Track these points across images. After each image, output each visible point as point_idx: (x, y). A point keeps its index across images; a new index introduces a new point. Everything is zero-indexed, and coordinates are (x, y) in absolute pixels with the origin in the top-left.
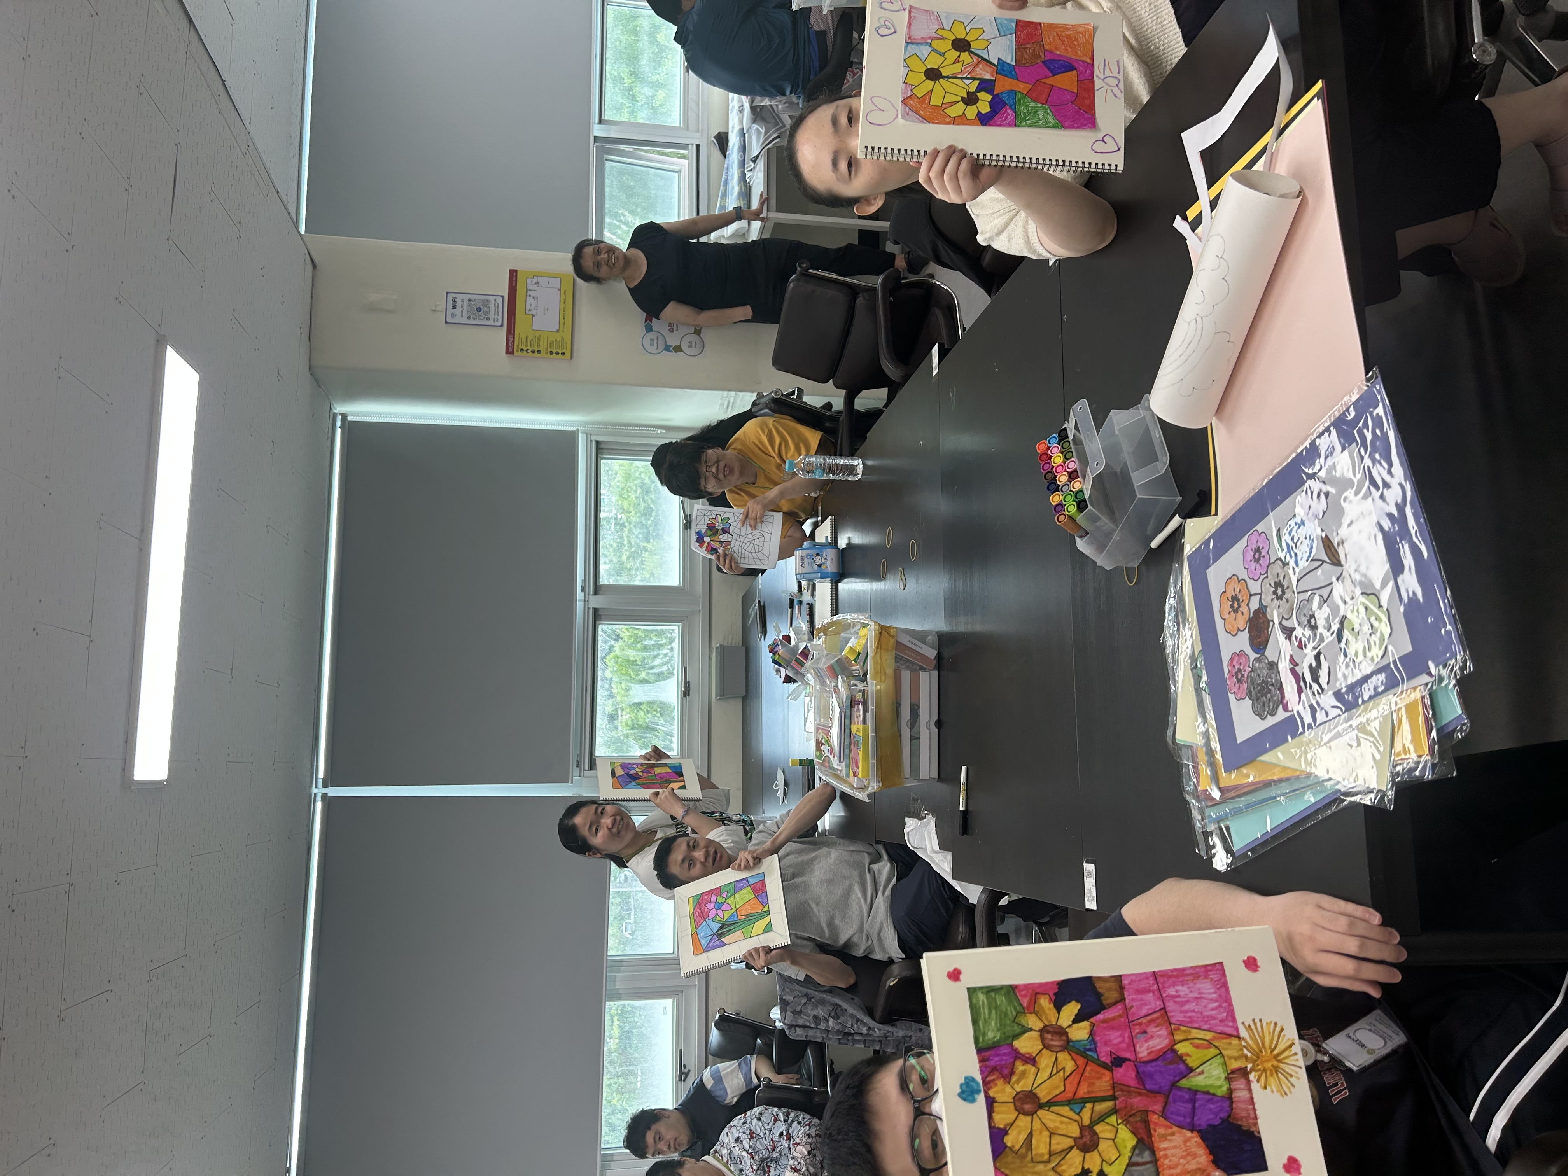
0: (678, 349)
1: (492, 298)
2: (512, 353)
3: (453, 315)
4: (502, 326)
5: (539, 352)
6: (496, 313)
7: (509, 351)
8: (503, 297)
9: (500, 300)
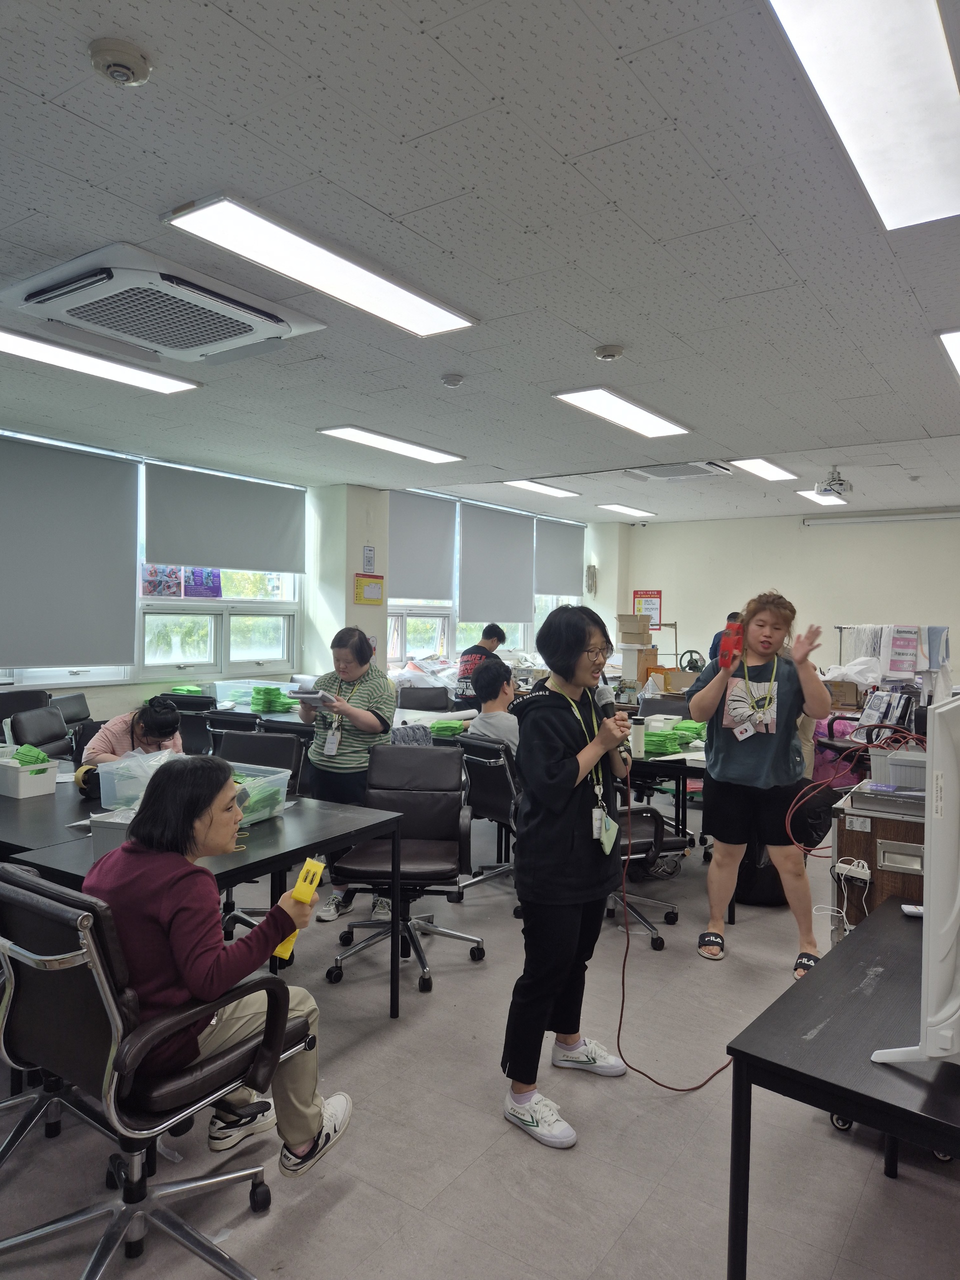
1: (372, 568)
2: (357, 576)
3: (367, 550)
6: (368, 569)
8: (373, 572)
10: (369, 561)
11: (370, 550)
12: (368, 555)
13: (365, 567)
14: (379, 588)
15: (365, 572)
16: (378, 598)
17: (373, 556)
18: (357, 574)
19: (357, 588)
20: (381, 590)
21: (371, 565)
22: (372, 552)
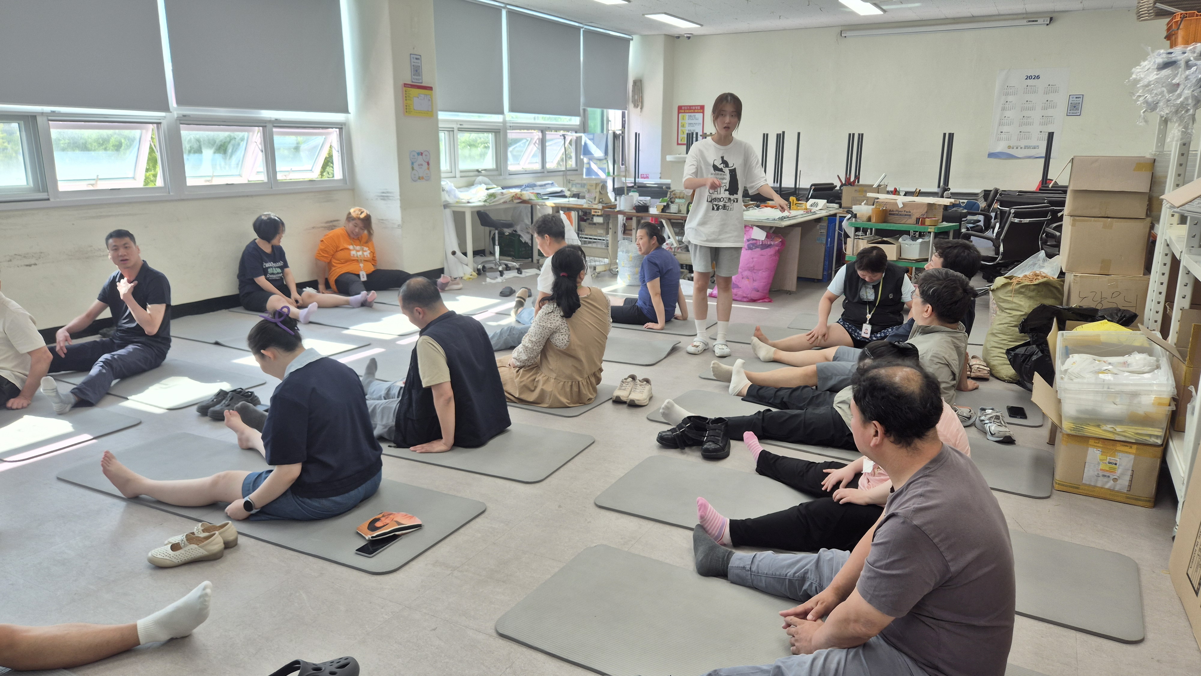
0: (413, 169)
1: (421, 78)
2: (405, 87)
3: (413, 58)
4: (413, 82)
5: (406, 100)
6: (417, 79)
7: (406, 85)
8: (422, 83)
9: (420, 81)
10: (417, 70)
11: (416, 59)
12: (414, 64)
13: (413, 77)
14: (429, 100)
16: (428, 112)
17: (420, 65)
20: (430, 102)
21: (419, 75)
22: (419, 61)
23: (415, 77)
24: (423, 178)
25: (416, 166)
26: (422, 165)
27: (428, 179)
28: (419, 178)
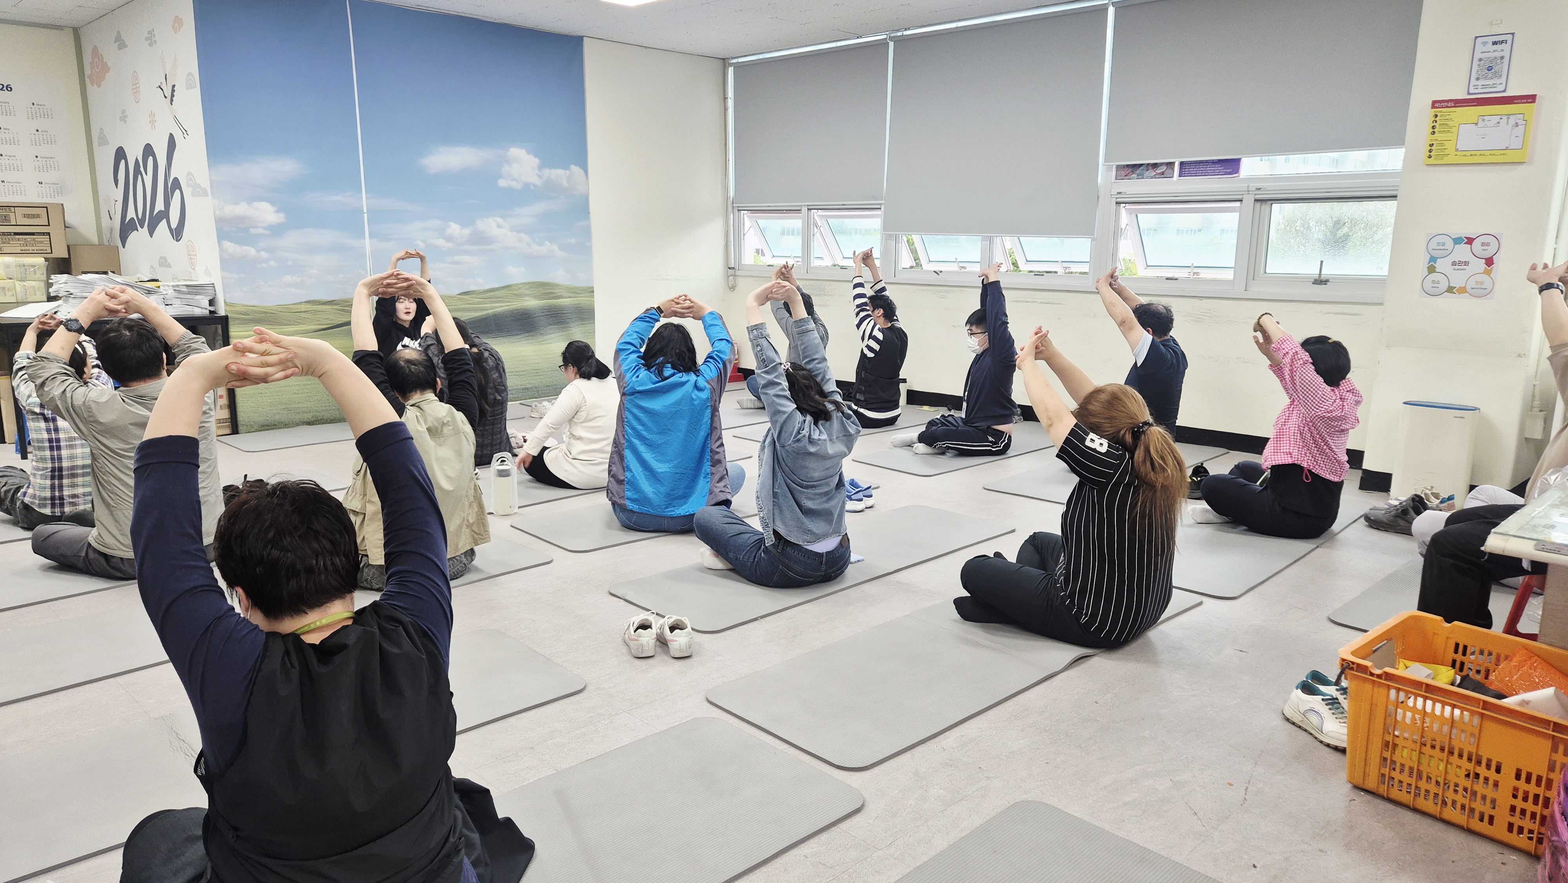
0: (1432, 269)
1: (1503, 80)
2: (1434, 107)
3: (1485, 43)
6: (1485, 86)
7: (1436, 104)
8: (1504, 91)
9: (1501, 88)
10: (1490, 68)
11: (1495, 43)
12: (1483, 56)
13: (1473, 82)
14: (1517, 125)
15: (1469, 94)
16: (1507, 149)
17: (1506, 54)
18: (1434, 102)
19: (1434, 133)
20: (1521, 128)
21: (1498, 75)
22: (1506, 47)
23: (1481, 82)
24: (1462, 290)
25: (1442, 265)
26: (1466, 263)
27: (1482, 293)
28: (1450, 290)
